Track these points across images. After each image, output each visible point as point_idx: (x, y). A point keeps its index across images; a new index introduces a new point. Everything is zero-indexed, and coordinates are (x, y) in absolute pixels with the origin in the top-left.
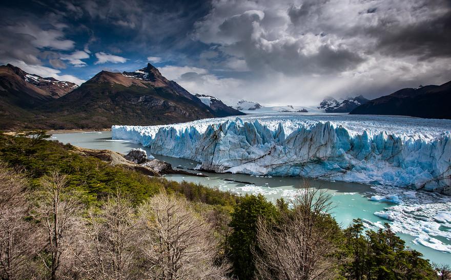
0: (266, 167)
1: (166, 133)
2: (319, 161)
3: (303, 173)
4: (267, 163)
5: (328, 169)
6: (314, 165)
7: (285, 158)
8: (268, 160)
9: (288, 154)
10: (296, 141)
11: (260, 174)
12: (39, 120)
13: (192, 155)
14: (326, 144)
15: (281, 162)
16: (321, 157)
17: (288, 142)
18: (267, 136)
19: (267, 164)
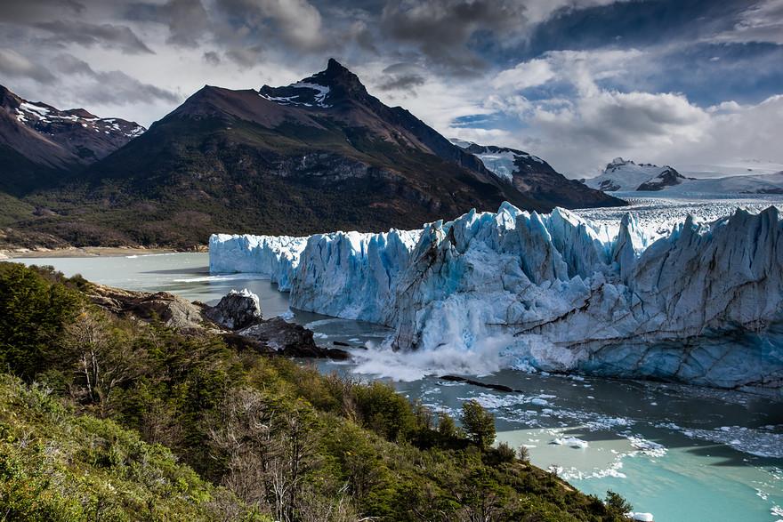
0: (573, 346)
1: (325, 251)
2: (738, 335)
3: (689, 371)
4: (575, 336)
5: (772, 362)
6: (726, 347)
7: (630, 323)
8: (579, 327)
9: (638, 310)
10: (665, 269)
11: (553, 367)
12: (42, 221)
13: (389, 311)
14: (762, 281)
15: (617, 334)
16: (744, 319)
17: (640, 273)
18: (583, 256)
19: (576, 339)
